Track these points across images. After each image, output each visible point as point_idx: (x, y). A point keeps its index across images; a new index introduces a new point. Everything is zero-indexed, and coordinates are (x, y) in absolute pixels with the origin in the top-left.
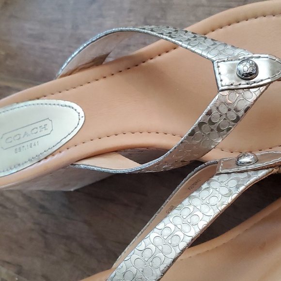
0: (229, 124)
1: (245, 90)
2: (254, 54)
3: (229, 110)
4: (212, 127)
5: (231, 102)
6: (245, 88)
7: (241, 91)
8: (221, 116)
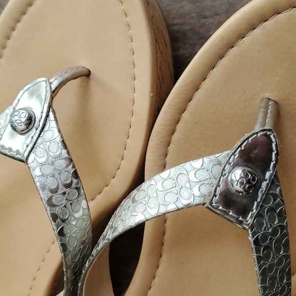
0: (68, 171)
1: (41, 136)
2: (12, 105)
3: (53, 164)
4: (60, 191)
5: (45, 157)
6: (40, 134)
7: (40, 141)
8: (53, 176)
